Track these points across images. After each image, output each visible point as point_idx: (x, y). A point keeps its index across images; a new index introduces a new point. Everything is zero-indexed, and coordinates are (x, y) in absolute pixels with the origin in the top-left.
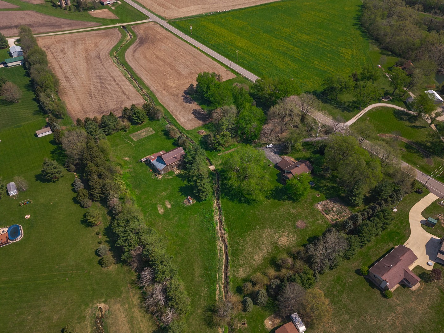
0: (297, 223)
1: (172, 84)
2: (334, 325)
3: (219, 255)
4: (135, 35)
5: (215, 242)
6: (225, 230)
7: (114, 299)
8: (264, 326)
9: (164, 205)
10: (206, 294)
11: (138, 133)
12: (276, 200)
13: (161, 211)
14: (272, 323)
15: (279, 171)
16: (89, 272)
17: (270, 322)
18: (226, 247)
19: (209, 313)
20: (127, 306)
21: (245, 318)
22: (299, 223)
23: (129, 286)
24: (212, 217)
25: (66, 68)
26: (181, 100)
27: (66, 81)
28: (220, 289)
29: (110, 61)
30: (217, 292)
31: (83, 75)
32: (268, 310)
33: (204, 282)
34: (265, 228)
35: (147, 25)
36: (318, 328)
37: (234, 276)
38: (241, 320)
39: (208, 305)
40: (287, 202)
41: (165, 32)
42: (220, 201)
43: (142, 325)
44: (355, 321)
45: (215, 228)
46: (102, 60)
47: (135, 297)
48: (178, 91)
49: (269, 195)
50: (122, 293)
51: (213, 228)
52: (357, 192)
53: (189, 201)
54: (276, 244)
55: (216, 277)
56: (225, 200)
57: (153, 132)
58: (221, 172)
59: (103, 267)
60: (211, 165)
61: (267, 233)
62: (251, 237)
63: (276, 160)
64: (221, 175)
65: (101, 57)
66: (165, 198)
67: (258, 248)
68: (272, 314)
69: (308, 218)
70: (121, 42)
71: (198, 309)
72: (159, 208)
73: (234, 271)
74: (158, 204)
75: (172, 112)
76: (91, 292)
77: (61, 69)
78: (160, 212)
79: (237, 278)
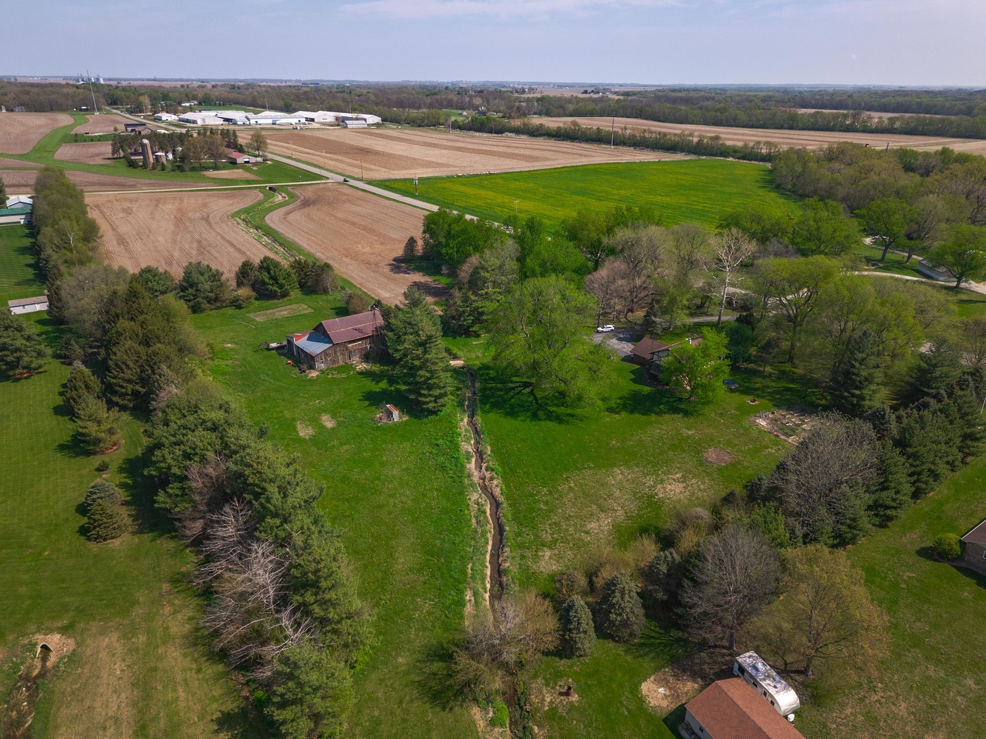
0: (705, 455)
1: (367, 249)
2: (898, 695)
3: (474, 521)
4: (292, 196)
5: (462, 493)
6: (492, 470)
7: (100, 620)
8: (641, 700)
9: (314, 421)
10: (429, 613)
11: (270, 311)
12: (637, 415)
13: (305, 431)
14: (668, 693)
15: (638, 367)
16: (40, 554)
17: (661, 690)
18: (496, 505)
19: (437, 666)
20: (142, 638)
21: (568, 677)
22: (711, 454)
23: (166, 587)
24: (456, 447)
25: (123, 228)
26: (387, 270)
27: (119, 244)
28: (476, 602)
29: (230, 223)
30: (469, 609)
31: (160, 238)
32: (651, 656)
33: (425, 583)
34: (613, 465)
35: (322, 186)
36: (843, 706)
37: (524, 569)
38: (556, 684)
39: (435, 642)
40: (667, 417)
41: (361, 193)
42: (478, 419)
43: (182, 694)
44: (970, 682)
45: (463, 466)
46: (213, 222)
47: (179, 616)
48: (380, 258)
49: (614, 406)
50: (135, 603)
51: (456, 465)
52: (864, 373)
53: (390, 414)
54: (652, 496)
55: (464, 573)
56: (493, 416)
57: (311, 310)
58: (480, 369)
59: (89, 539)
60: (455, 357)
61: (619, 475)
62: (572, 485)
63: (624, 350)
64: (482, 375)
65: (210, 219)
66: (321, 410)
67: (594, 507)
68: (664, 667)
69: (736, 445)
70: (260, 203)
71: (398, 655)
72: (299, 427)
73: (523, 557)
74: (299, 419)
75: (360, 284)
76: (27, 603)
77: (114, 230)
78: (301, 434)
79: (533, 573)
